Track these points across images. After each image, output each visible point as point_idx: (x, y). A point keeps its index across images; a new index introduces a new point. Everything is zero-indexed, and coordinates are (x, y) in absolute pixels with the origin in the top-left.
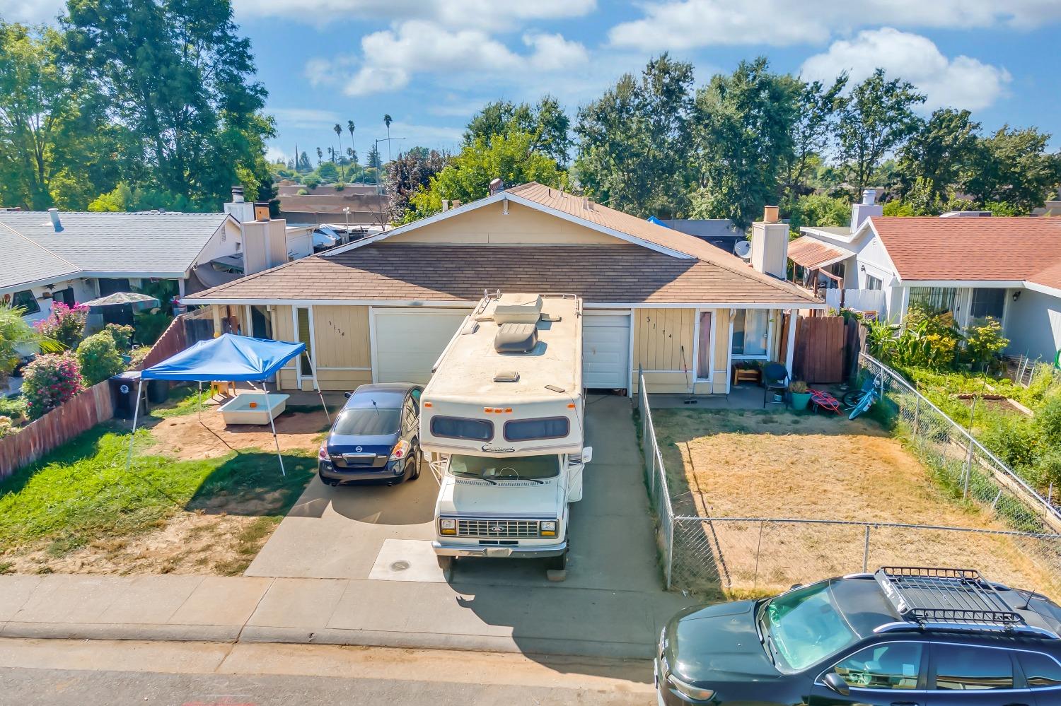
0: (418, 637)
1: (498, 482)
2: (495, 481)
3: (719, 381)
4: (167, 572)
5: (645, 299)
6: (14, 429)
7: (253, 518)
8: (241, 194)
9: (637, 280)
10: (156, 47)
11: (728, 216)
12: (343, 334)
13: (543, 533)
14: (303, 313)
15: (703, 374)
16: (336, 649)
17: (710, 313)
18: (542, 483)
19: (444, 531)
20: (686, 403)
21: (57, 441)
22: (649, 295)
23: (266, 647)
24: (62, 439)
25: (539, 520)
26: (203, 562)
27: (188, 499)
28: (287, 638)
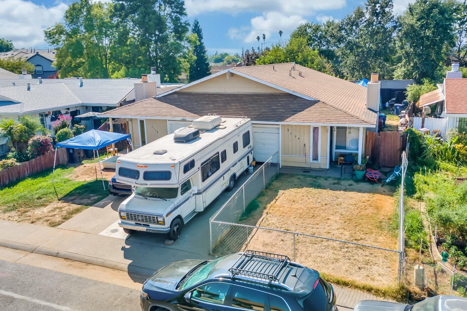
0: (94, 259)
1: (148, 198)
2: (147, 198)
3: (324, 162)
4: (32, 223)
5: (284, 120)
6: (18, 164)
7: (80, 206)
8: (154, 70)
9: (285, 111)
10: (146, 8)
11: (412, 78)
12: (157, 132)
13: (159, 223)
14: (142, 122)
15: (316, 158)
16: (63, 260)
17: (318, 128)
18: (166, 200)
19: (122, 217)
20: (304, 172)
21: (39, 170)
22: (287, 118)
23: (41, 255)
24: (41, 169)
25: (156, 216)
26: (47, 221)
27: (63, 196)
28: (49, 253)
